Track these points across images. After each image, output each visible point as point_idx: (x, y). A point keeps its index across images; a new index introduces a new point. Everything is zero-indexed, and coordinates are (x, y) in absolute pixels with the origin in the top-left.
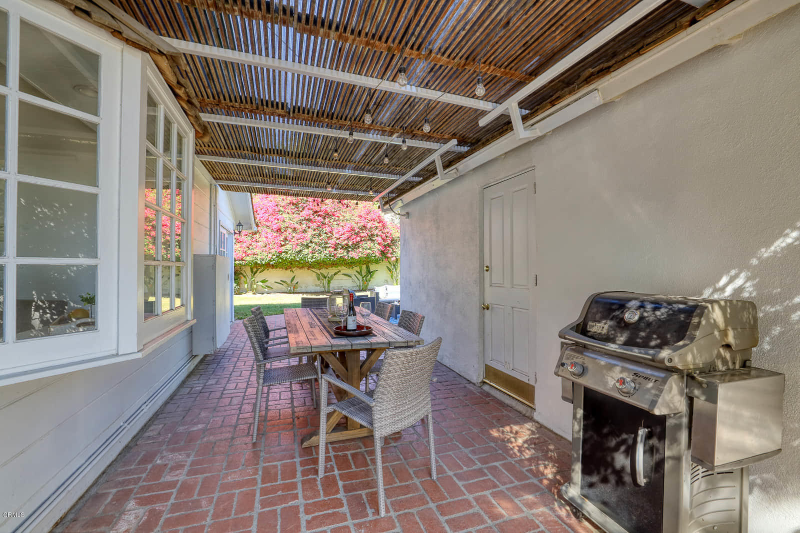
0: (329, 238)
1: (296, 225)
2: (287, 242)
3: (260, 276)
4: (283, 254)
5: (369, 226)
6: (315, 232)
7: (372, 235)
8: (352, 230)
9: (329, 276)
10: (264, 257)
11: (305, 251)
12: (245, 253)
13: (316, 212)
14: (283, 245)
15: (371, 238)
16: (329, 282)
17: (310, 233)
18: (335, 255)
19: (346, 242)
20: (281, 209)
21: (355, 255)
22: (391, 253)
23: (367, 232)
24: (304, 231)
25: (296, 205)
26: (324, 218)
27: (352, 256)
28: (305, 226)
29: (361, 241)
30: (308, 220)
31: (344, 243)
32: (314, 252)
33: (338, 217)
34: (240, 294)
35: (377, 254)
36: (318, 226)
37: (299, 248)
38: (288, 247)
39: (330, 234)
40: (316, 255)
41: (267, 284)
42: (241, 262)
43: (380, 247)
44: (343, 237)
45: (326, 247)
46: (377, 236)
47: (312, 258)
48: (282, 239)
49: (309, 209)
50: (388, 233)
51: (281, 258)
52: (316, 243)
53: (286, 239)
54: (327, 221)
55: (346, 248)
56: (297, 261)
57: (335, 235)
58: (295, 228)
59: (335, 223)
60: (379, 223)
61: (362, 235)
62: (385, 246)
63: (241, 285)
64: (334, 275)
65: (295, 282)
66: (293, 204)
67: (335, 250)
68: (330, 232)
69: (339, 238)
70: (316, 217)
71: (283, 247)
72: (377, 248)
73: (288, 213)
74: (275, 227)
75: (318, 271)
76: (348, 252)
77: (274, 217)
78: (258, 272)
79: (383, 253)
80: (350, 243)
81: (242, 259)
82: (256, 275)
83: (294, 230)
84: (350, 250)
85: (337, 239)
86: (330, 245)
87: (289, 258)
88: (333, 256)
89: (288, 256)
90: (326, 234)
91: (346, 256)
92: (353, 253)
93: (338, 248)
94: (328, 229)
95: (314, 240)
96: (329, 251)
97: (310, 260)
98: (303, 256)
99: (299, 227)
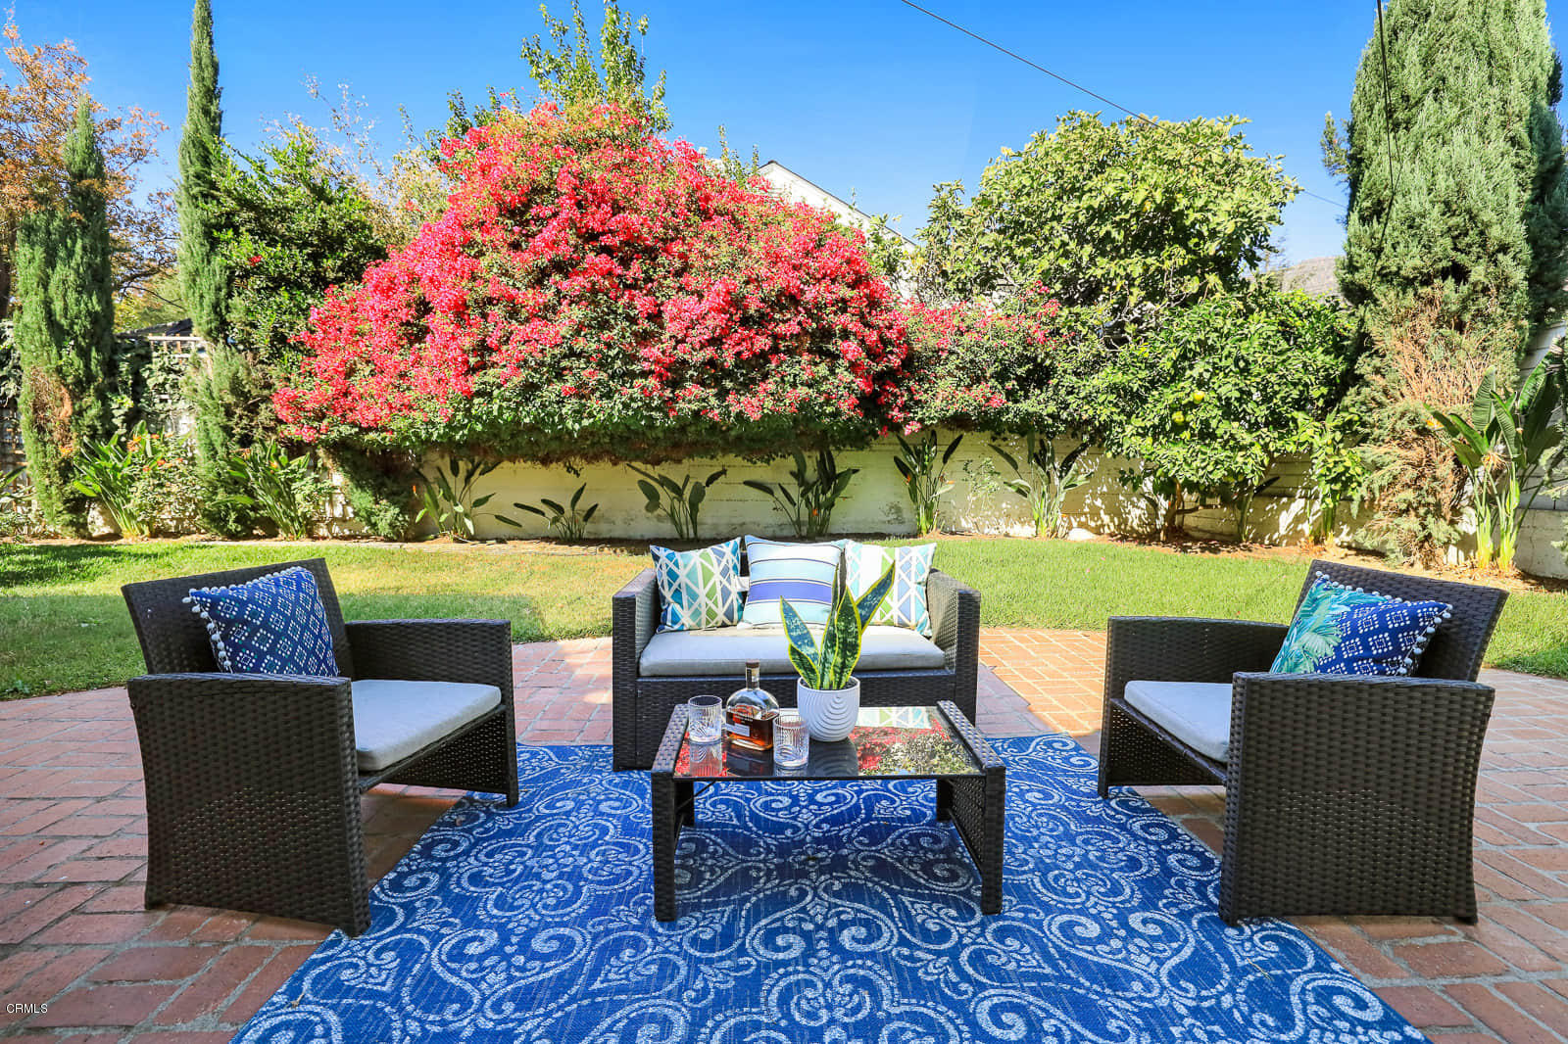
0: (644, 338)
3: (479, 487)
4: (478, 401)
5: (810, 294)
7: (827, 334)
8: (736, 302)
9: (691, 485)
11: (551, 391)
13: (591, 237)
14: (473, 371)
15: (820, 342)
16: (693, 509)
18: (668, 406)
19: (709, 353)
21: (754, 405)
22: (905, 408)
23: (800, 318)
25: (519, 212)
26: (625, 263)
27: (737, 411)
29: (775, 350)
31: (703, 358)
32: (581, 392)
33: (681, 257)
35: (844, 407)
37: (526, 376)
38: (491, 375)
40: (593, 404)
41: (494, 510)
43: (859, 384)
44: (699, 334)
46: (845, 335)
48: (467, 343)
50: (890, 327)
52: (588, 359)
53: (483, 348)
54: (636, 269)
55: (713, 374)
57: (672, 328)
58: (515, 303)
59: (671, 280)
60: (853, 286)
61: (781, 329)
62: (880, 378)
63: (417, 513)
64: (708, 483)
65: (584, 504)
66: (510, 212)
67: (676, 384)
68: (650, 317)
71: (476, 378)
72: (843, 386)
75: (644, 468)
76: (722, 394)
79: (871, 403)
80: (728, 357)
84: (729, 385)
86: (646, 366)
87: (501, 414)
88: (658, 409)
89: (496, 407)
90: (633, 321)
91: (717, 411)
92: (742, 399)
93: (683, 379)
94: (642, 303)
95: (580, 345)
96: (643, 389)
97: (569, 424)
98: (543, 406)
99: (529, 298)
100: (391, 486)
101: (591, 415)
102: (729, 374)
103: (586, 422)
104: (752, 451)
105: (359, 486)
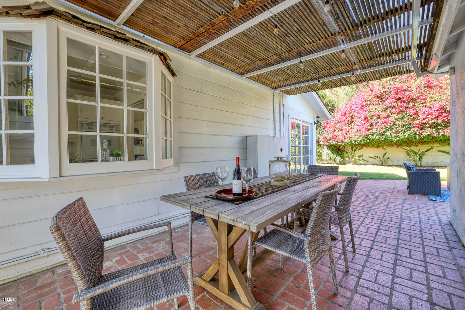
0: (413, 119)
1: (380, 113)
2: (373, 127)
3: (358, 153)
4: (370, 136)
6: (397, 116)
9: (420, 152)
10: (356, 139)
11: (389, 133)
12: (344, 137)
13: (399, 99)
14: (369, 130)
16: (421, 158)
17: (394, 117)
18: (421, 134)
19: (434, 121)
20: (369, 103)
24: (388, 117)
25: (380, 97)
26: (409, 103)
27: (443, 133)
28: (388, 112)
30: (390, 107)
31: (431, 122)
32: (397, 132)
33: (424, 99)
34: (344, 164)
36: (401, 111)
37: (383, 130)
38: (374, 130)
39: (414, 116)
40: (400, 135)
41: (363, 158)
42: (342, 143)
44: (430, 117)
45: (411, 128)
47: (396, 137)
48: (368, 124)
49: (392, 98)
51: (369, 139)
52: (399, 125)
53: (372, 125)
54: (411, 104)
55: (436, 126)
56: (382, 140)
57: (421, 116)
58: (379, 115)
59: (421, 105)
63: (344, 158)
64: (426, 151)
65: (386, 157)
66: (378, 97)
68: (415, 114)
69: (426, 118)
70: (399, 103)
71: (370, 131)
73: (374, 105)
74: (363, 117)
75: (408, 148)
76: (438, 130)
77: (363, 109)
78: (357, 150)
80: (440, 121)
81: (342, 141)
82: (356, 152)
83: (379, 117)
84: (440, 127)
85: (424, 119)
86: (415, 125)
87: (375, 138)
88: (418, 135)
89: (374, 137)
90: (411, 116)
91: (436, 134)
92: (444, 130)
93: (424, 127)
94: (413, 111)
95: (397, 123)
96: (414, 131)
97: (393, 139)
98: (387, 136)
99: (383, 114)
100: (340, 153)
101: (399, 137)
102: (439, 125)
103: (397, 139)
104: (443, 142)
105: (333, 153)
